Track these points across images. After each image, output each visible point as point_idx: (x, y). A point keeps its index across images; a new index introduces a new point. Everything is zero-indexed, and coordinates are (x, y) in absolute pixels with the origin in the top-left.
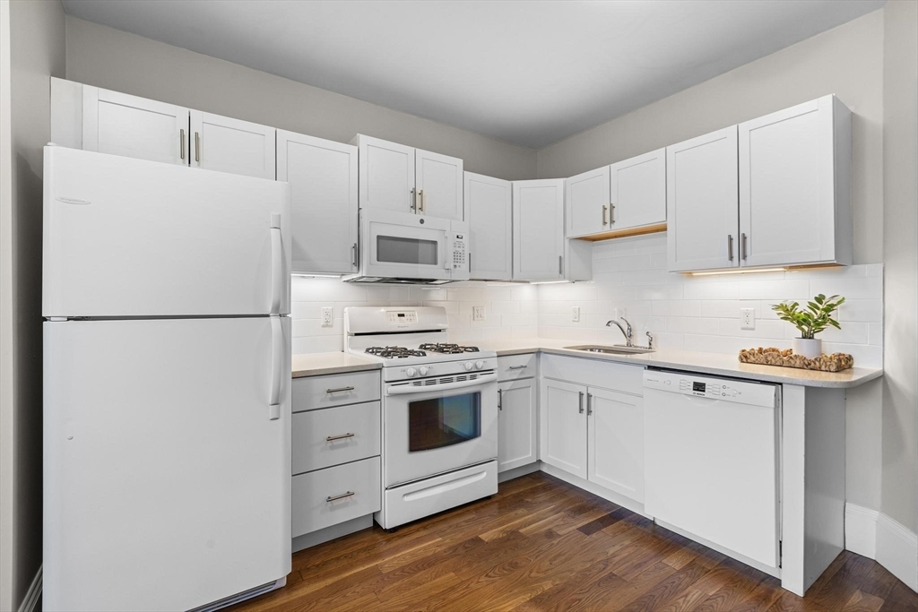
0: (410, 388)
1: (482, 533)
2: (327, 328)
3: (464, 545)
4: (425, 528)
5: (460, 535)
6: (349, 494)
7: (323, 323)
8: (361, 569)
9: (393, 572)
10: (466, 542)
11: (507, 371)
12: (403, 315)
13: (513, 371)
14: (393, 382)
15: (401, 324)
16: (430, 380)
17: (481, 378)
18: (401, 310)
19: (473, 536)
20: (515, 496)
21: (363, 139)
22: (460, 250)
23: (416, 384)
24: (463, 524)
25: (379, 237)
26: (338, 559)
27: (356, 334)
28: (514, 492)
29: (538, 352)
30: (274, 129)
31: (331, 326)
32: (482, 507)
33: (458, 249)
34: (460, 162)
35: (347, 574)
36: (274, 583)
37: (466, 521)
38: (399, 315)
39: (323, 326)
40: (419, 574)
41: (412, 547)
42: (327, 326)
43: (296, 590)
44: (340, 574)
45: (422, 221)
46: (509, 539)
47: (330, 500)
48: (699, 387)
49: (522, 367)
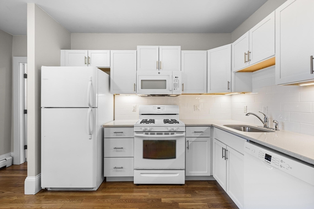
0: (143, 135)
1: (164, 198)
2: (134, 112)
3: (152, 200)
4: (148, 188)
5: (155, 196)
6: (122, 168)
7: (133, 110)
8: (117, 194)
9: (122, 199)
10: (154, 199)
11: (192, 133)
12: (160, 108)
13: (196, 133)
14: (137, 132)
15: (159, 111)
16: (153, 133)
17: (176, 135)
18: (159, 106)
19: (159, 198)
20: (193, 188)
21: (138, 47)
22: (177, 82)
23: (146, 134)
24: (162, 192)
25: (142, 80)
26: (115, 188)
27: (142, 114)
28: (194, 186)
29: (212, 126)
30: (109, 50)
31: (135, 111)
32: (175, 188)
33: (176, 82)
34: (179, 47)
35: (112, 194)
36: (93, 188)
37: (163, 191)
38: (158, 108)
39: (133, 111)
40: (129, 204)
41: (137, 193)
42: (134, 111)
43: (97, 193)
44: (111, 193)
45: (159, 73)
46: (171, 205)
47: (115, 168)
48: (268, 157)
49: (201, 132)
